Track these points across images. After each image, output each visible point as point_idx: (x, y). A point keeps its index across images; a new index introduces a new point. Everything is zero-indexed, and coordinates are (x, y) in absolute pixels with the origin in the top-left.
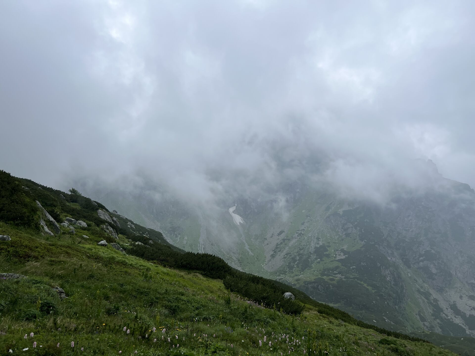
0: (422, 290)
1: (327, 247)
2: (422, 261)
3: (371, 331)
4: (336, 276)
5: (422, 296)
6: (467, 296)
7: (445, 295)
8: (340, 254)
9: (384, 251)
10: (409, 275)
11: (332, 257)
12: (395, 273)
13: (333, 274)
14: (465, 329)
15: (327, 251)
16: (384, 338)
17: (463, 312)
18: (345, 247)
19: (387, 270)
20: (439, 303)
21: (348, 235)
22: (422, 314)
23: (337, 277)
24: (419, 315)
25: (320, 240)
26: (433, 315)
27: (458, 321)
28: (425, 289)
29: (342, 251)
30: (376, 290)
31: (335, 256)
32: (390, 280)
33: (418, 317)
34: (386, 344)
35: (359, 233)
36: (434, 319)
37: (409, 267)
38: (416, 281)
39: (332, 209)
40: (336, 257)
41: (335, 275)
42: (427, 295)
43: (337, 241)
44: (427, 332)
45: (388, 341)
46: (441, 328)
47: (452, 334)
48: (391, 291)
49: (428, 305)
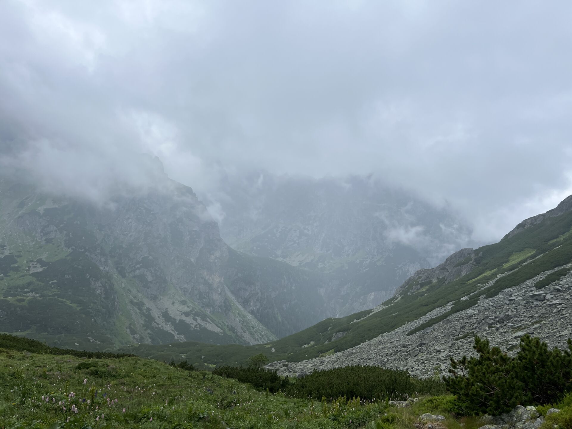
0: (135, 301)
1: (15, 258)
2: (139, 269)
3: (68, 357)
4: (28, 294)
5: (134, 307)
6: (179, 301)
7: (158, 303)
8: (36, 265)
9: (96, 259)
10: (123, 285)
11: (23, 270)
12: (107, 285)
13: (23, 293)
14: (173, 335)
15: (16, 262)
16: (83, 361)
17: (173, 318)
18: (44, 257)
19: (98, 281)
20: (151, 312)
21: (48, 241)
22: (132, 327)
23: (27, 297)
24: (130, 328)
25: (5, 247)
26: (144, 326)
27: (168, 328)
28: (139, 299)
29: (40, 261)
30: (81, 308)
31: (27, 268)
32: (100, 294)
33: (128, 330)
34: (84, 368)
35: (65, 238)
36: (145, 330)
37: (124, 276)
38: (130, 291)
39: (29, 206)
40: (30, 270)
41: (25, 293)
42: (140, 305)
43: (33, 249)
44: (136, 345)
45: (87, 364)
46: (150, 338)
47: (161, 342)
48: (100, 306)
49: (140, 316)
